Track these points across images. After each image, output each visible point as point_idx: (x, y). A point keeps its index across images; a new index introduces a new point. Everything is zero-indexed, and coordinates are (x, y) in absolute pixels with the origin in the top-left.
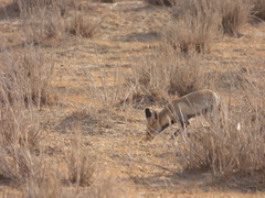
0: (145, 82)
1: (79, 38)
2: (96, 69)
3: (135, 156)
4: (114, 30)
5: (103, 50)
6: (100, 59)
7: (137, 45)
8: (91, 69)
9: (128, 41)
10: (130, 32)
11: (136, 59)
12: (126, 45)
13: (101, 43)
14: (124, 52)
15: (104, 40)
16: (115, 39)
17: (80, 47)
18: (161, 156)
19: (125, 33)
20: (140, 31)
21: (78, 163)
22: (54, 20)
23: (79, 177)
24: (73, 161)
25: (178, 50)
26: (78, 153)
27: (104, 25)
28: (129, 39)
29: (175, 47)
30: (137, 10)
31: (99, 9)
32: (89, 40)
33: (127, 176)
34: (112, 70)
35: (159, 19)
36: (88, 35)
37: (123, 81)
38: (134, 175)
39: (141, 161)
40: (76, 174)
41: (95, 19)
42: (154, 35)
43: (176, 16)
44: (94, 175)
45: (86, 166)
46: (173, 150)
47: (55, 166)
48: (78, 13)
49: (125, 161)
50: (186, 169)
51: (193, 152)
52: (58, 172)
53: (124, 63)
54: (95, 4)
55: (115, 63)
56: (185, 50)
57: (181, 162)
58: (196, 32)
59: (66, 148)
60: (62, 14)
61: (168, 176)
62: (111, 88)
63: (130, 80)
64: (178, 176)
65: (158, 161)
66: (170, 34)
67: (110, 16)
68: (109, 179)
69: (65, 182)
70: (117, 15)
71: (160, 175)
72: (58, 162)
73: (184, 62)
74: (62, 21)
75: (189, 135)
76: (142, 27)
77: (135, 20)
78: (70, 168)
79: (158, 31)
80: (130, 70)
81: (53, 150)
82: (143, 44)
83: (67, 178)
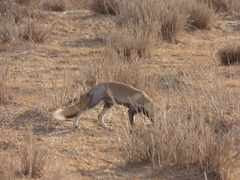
0: (91, 83)
1: (32, 44)
2: (47, 72)
3: (82, 150)
4: (64, 36)
5: (54, 54)
6: (50, 63)
7: (84, 50)
8: (42, 72)
9: (76, 46)
10: (78, 38)
11: (83, 63)
12: (74, 50)
13: (52, 48)
14: (73, 56)
15: (55, 45)
16: (64, 45)
17: (32, 51)
18: (106, 151)
19: (73, 39)
20: (87, 37)
21: (31, 156)
22: (8, 26)
23: (31, 169)
24: (25, 155)
25: (122, 54)
26: (30, 148)
27: (54, 31)
28: (78, 44)
29: (119, 52)
30: (84, 18)
31: (50, 17)
32: (41, 45)
33: (74, 169)
34: (62, 72)
35: (104, 26)
36: (40, 41)
37: (72, 83)
38: (81, 168)
39: (88, 155)
40: (28, 166)
41: (47, 26)
42: (99, 41)
43: (120, 24)
44: (45, 168)
45: (38, 159)
46: (116, 145)
47: (9, 159)
48: (31, 20)
49: (72, 154)
50: (129, 163)
51: (135, 148)
52: (11, 165)
53: (73, 66)
54: (46, 13)
55: (64, 66)
56: (128, 54)
57: (124, 156)
58: (138, 38)
59: (19, 143)
60: (16, 22)
61: (112, 169)
62: (61, 88)
63: (78, 82)
64: (121, 169)
65: (103, 156)
66: (114, 40)
67: (60, 24)
68: (59, 171)
69: (18, 174)
70: (66, 22)
71: (105, 168)
72: (12, 156)
73: (127, 65)
74: (16, 28)
75: (131, 132)
76: (89, 34)
77: (83, 27)
78: (23, 162)
79: (103, 37)
80: (78, 73)
81: (7, 145)
82: (90, 49)
83: (20, 170)
